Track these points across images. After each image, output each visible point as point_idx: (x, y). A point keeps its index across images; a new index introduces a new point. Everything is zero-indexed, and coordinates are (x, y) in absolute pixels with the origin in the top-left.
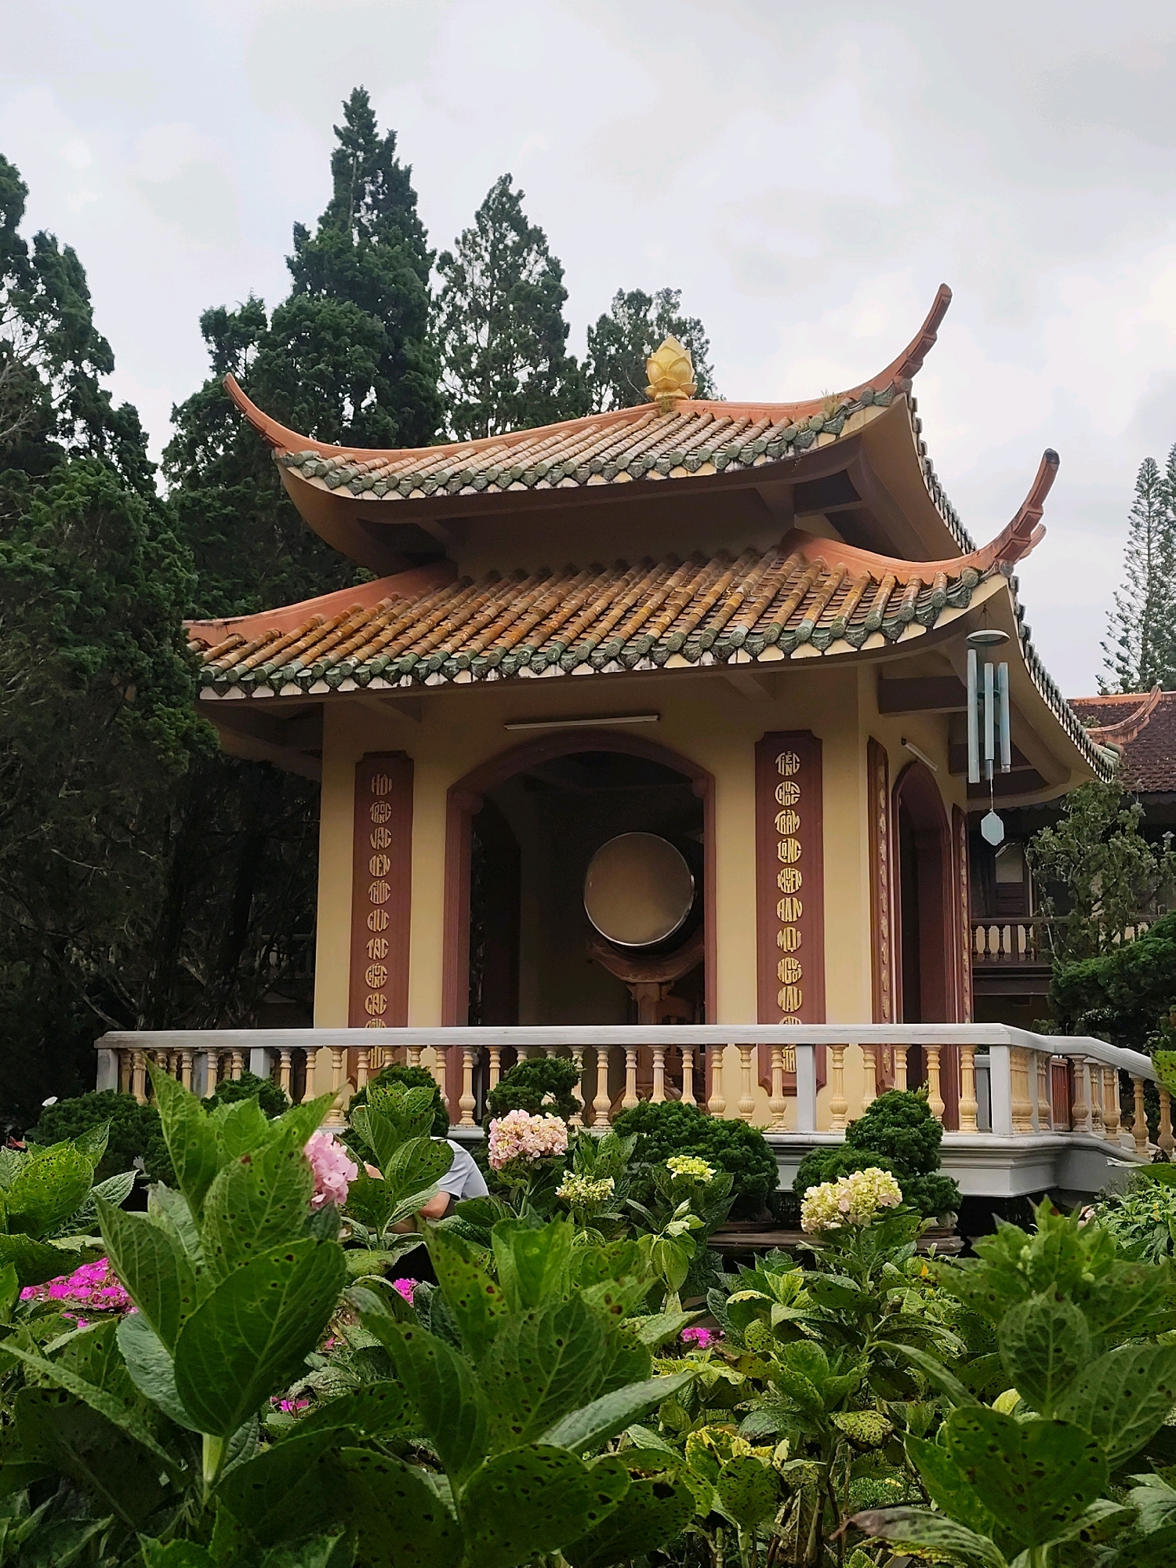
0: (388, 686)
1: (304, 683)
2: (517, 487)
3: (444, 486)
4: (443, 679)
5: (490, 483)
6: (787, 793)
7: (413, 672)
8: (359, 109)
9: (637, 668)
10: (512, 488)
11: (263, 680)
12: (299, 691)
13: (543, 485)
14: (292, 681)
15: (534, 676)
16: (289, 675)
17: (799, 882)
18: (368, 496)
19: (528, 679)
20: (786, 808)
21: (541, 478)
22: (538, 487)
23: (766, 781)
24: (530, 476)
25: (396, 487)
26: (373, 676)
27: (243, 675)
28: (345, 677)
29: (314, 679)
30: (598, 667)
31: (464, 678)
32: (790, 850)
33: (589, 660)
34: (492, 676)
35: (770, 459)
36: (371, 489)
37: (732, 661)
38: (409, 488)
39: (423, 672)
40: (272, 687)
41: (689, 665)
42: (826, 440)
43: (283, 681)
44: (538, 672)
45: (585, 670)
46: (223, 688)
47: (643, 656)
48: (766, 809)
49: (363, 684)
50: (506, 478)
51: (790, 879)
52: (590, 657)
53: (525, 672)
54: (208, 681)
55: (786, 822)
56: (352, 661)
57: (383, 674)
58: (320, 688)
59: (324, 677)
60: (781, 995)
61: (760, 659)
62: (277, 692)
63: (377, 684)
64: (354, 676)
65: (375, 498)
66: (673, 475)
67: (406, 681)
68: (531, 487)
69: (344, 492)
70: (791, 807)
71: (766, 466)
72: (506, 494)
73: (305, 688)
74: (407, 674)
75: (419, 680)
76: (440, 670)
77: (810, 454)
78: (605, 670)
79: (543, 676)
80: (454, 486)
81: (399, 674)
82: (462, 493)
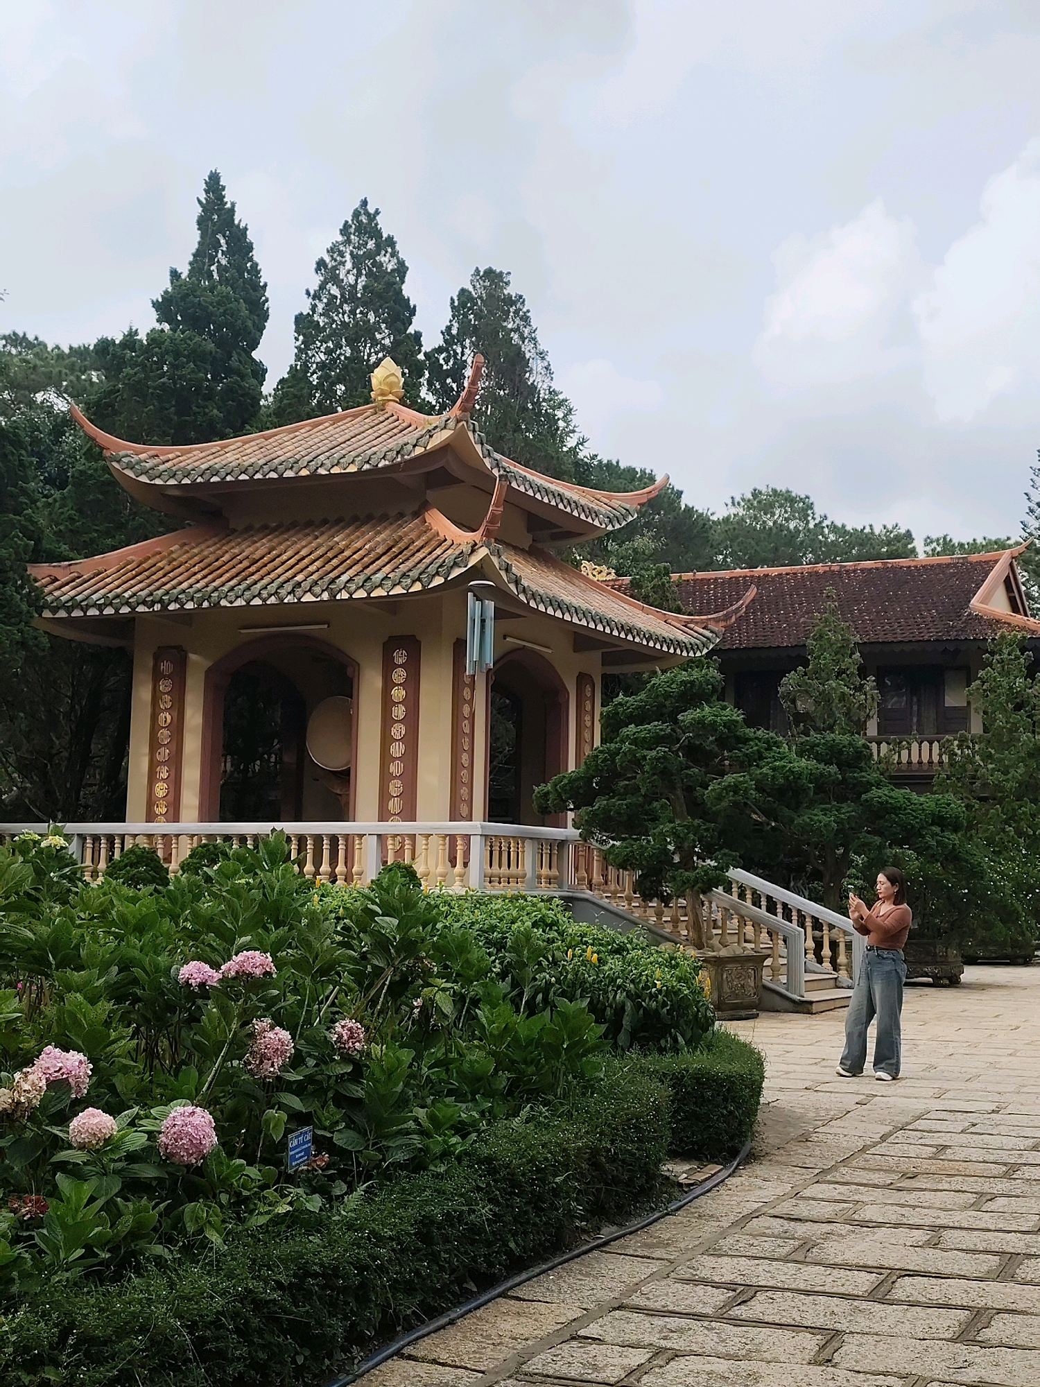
0: (147, 610)
1: (100, 608)
2: (243, 477)
3: (201, 476)
4: (178, 606)
5: (227, 474)
6: (399, 675)
7: (161, 601)
8: (214, 185)
9: (286, 601)
10: (240, 478)
11: (78, 605)
12: (97, 613)
13: (258, 476)
14: (93, 606)
15: (229, 605)
16: (91, 603)
17: (403, 732)
18: (158, 482)
19: (225, 607)
20: (398, 685)
21: (257, 472)
22: (255, 477)
23: (388, 667)
24: (251, 470)
25: (173, 476)
26: (138, 604)
27: (67, 602)
28: (123, 605)
29: (106, 605)
30: (264, 600)
31: (190, 606)
32: (399, 712)
33: (259, 595)
34: (206, 604)
35: (387, 463)
36: (159, 477)
37: (338, 597)
38: (181, 476)
39: (166, 601)
40: (82, 610)
41: (315, 599)
42: (419, 451)
43: (88, 606)
44: (231, 602)
45: (257, 602)
46: (55, 610)
47: (289, 593)
48: (388, 684)
49: (133, 609)
50: (237, 471)
51: (398, 731)
52: (260, 593)
53: (224, 603)
54: (47, 606)
55: (398, 693)
56: (126, 595)
57: (144, 603)
58: (109, 611)
59: (111, 604)
60: (391, 803)
61: (354, 596)
62: (85, 613)
63: (141, 609)
64: (128, 603)
65: (162, 483)
66: (332, 471)
67: (157, 607)
68: (251, 477)
69: (144, 479)
70: (400, 685)
71: (385, 467)
72: (237, 482)
73: (101, 612)
74: (158, 602)
75: (165, 607)
76: (177, 600)
77: (410, 460)
78: (268, 602)
79: (234, 605)
80: (206, 477)
81: (153, 603)
82: (212, 480)
